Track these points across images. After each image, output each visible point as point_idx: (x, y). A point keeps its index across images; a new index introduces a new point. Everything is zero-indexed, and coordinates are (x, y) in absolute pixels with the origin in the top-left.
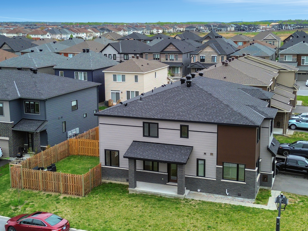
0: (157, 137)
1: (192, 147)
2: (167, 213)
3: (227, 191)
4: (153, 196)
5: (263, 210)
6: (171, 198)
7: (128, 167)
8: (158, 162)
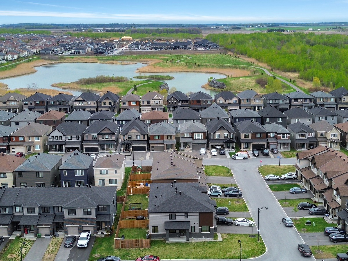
0: (175, 219)
1: (190, 221)
3: (203, 237)
5: (218, 242)
6: (184, 243)
7: (165, 233)
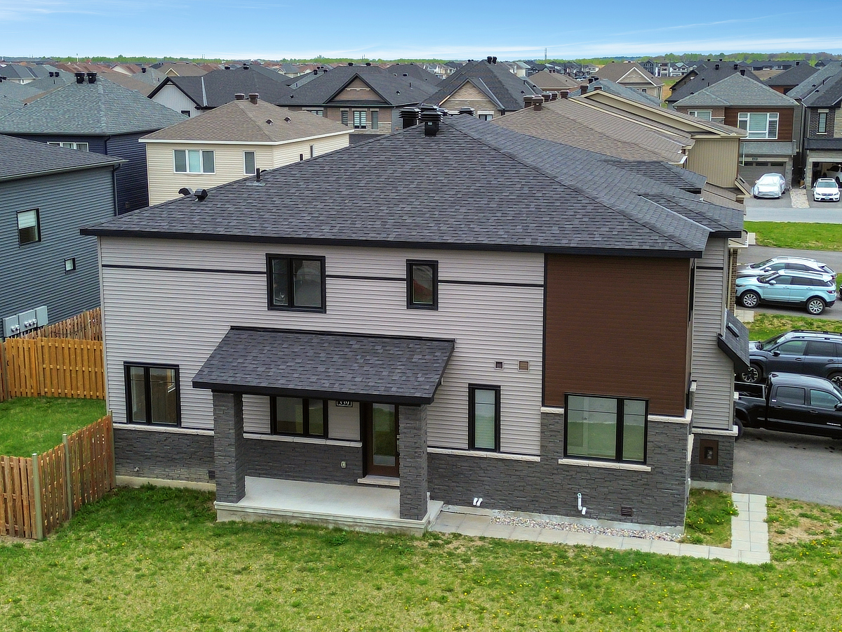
0: (322, 309)
1: (453, 341)
2: (362, 589)
3: (580, 500)
4: (308, 528)
6: (375, 532)
7: (212, 427)
8: (326, 398)
